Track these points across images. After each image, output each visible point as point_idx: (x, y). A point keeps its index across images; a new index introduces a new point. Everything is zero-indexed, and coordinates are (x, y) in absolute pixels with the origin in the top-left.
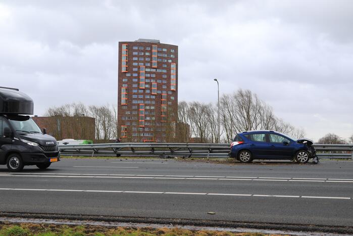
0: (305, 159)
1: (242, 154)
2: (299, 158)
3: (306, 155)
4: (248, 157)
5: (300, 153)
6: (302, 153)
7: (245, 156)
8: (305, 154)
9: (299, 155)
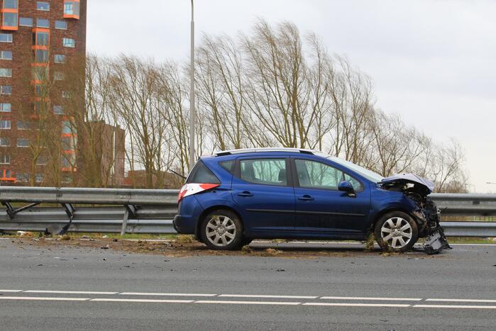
0: (405, 239)
1: (214, 223)
2: (386, 234)
3: (408, 226)
4: (231, 231)
5: (390, 221)
6: (395, 221)
7: (223, 229)
8: (403, 223)
9: (387, 226)
